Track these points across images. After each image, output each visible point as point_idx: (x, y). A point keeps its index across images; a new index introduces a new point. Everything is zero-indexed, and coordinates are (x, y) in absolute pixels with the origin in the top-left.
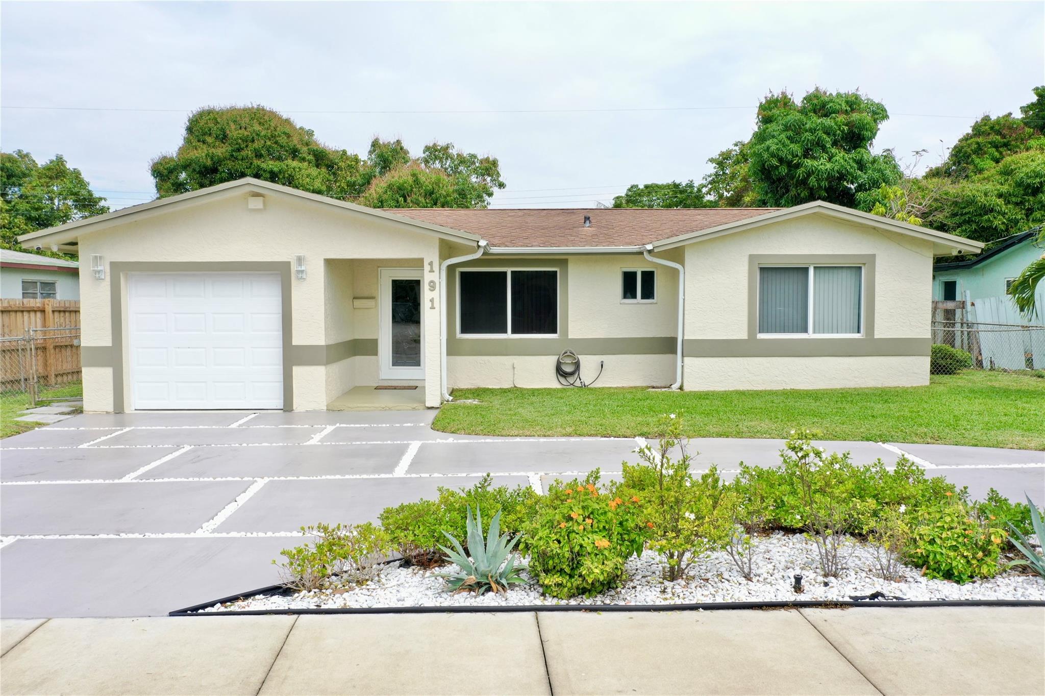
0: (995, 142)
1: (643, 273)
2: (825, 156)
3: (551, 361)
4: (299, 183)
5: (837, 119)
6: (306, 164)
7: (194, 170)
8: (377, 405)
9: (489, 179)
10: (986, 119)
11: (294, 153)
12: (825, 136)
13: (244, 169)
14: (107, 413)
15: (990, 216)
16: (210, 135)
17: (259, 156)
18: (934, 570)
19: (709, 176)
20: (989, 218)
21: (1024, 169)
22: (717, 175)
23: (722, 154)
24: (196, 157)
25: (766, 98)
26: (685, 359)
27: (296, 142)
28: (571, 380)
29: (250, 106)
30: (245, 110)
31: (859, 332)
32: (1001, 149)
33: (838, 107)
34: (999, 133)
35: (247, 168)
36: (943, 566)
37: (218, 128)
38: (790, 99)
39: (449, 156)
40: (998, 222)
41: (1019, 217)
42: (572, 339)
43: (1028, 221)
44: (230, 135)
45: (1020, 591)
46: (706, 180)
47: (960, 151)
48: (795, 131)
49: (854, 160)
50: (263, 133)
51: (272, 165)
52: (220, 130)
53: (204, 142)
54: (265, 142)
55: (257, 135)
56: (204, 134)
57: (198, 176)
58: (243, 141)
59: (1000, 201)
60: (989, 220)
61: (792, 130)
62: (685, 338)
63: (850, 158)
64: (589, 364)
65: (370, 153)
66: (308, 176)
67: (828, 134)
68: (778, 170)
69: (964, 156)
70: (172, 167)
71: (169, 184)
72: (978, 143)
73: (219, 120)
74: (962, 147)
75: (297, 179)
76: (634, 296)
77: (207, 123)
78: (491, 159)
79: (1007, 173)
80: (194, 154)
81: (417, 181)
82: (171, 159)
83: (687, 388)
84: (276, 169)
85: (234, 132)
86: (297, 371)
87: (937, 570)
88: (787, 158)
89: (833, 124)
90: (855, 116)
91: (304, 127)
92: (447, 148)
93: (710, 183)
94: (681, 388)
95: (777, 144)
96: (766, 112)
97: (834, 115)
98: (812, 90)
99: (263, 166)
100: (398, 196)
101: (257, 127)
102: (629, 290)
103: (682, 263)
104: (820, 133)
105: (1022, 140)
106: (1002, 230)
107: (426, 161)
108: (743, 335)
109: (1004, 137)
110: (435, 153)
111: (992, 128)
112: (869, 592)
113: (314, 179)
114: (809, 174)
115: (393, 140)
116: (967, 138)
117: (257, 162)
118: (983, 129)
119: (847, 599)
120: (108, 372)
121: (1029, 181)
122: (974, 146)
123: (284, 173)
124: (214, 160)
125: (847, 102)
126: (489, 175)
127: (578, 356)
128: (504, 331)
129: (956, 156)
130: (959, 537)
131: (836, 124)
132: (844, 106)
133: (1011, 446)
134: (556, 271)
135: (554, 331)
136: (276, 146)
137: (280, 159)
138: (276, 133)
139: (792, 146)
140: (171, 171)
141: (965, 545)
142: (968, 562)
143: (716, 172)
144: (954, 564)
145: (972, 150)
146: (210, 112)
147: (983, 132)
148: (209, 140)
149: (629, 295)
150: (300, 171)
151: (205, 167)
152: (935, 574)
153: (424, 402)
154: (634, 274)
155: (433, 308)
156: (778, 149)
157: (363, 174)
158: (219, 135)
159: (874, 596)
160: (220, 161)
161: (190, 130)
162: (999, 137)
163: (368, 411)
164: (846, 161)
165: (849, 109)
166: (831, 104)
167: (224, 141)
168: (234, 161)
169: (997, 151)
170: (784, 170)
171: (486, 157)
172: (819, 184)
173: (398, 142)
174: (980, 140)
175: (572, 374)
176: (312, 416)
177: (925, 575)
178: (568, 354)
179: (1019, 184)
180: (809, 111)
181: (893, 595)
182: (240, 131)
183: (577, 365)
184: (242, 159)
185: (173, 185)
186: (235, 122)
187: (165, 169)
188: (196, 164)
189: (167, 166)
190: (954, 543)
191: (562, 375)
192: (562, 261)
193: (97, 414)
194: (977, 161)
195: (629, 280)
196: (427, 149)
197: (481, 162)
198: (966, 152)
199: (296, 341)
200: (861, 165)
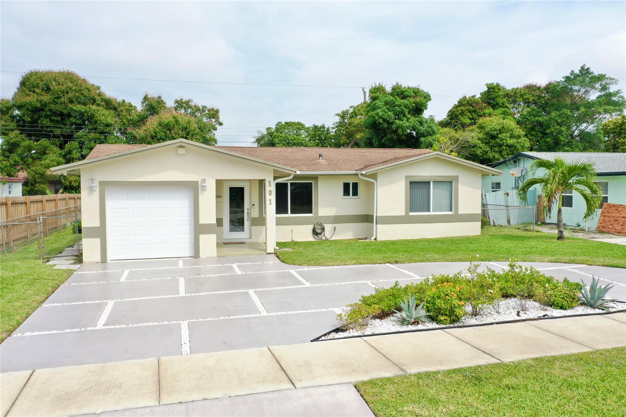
0: (469, 110)
1: (353, 183)
2: (405, 119)
3: (311, 227)
4: (98, 119)
5: (410, 100)
6: (101, 108)
7: (28, 109)
8: (243, 253)
9: (213, 120)
10: (465, 97)
11: (94, 101)
12: (405, 109)
13: (62, 110)
14: (97, 262)
15: (475, 149)
16: (38, 87)
17: (71, 102)
18: (556, 306)
19: (336, 123)
20: (474, 150)
21: (489, 126)
22: (340, 122)
23: (343, 112)
24: (30, 101)
25: (372, 86)
26: (378, 225)
27: (94, 94)
28: (320, 236)
29: (63, 71)
30: (60, 73)
31: (451, 211)
32: (472, 113)
33: (410, 94)
34: (471, 105)
35: (64, 109)
36: (560, 305)
37: (43, 84)
38: (384, 88)
39: (190, 107)
40: (479, 152)
41: (488, 150)
42: (320, 216)
43: (492, 151)
44: (52, 88)
45: (585, 311)
46: (335, 125)
47: (453, 113)
48: (390, 105)
49: (418, 121)
50: (74, 88)
51: (80, 107)
52: (45, 85)
53: (34, 92)
54: (75, 94)
55: (70, 89)
56: (34, 87)
57: (30, 113)
58: (61, 92)
59: (479, 142)
60: (474, 151)
61: (389, 105)
62: (378, 215)
63: (416, 120)
64: (328, 228)
65: (143, 103)
66: (103, 115)
67: (406, 108)
68: (382, 125)
69: (455, 116)
70: (10, 106)
71: (7, 117)
72: (462, 110)
73: (43, 78)
74: (454, 112)
75: (97, 117)
76: (349, 195)
77: (35, 80)
78: (215, 109)
79: (481, 127)
80: (27, 99)
81: (177, 121)
82: (8, 102)
83: (378, 239)
84: (83, 110)
85: (54, 86)
86: (202, 237)
87: (558, 306)
88: (387, 119)
89: (408, 103)
90: (418, 99)
91: (94, 84)
92: (189, 101)
93: (337, 127)
94: (375, 239)
95: (382, 112)
96: (373, 94)
97: (408, 98)
98: (395, 84)
99: (74, 108)
100: (165, 130)
101: (70, 85)
102: (346, 192)
103: (376, 180)
104: (403, 108)
105: (482, 109)
106: (480, 156)
107: (176, 109)
108: (403, 213)
109: (473, 108)
110: (181, 104)
111: (468, 103)
112: (542, 315)
113: (106, 117)
114: (398, 128)
115: (156, 96)
116: (456, 107)
117: (70, 106)
118: (464, 102)
119: (536, 317)
120: (97, 241)
121: (492, 132)
122: (460, 111)
123: (88, 113)
124: (42, 103)
125: (413, 92)
126: (214, 118)
127: (324, 225)
128: (287, 213)
129: (451, 115)
130: (564, 294)
131: (410, 103)
132: (413, 94)
133: (537, 261)
134: (312, 183)
135: (311, 212)
136: (82, 96)
137: (85, 104)
138: (82, 89)
139: (390, 113)
140: (9, 109)
141: (566, 296)
142: (568, 302)
143: (340, 121)
144: (564, 303)
145: (459, 113)
146: (36, 73)
147: (464, 104)
148: (37, 90)
149: (346, 194)
150: (98, 112)
151: (36, 107)
152: (557, 307)
153: (266, 250)
154: (349, 184)
155: (270, 204)
156: (383, 115)
157: (139, 115)
158: (44, 88)
159: (544, 316)
160: (45, 105)
161: (23, 84)
162: (471, 108)
163: (238, 256)
164: (415, 121)
165: (415, 95)
166: (407, 93)
167: (47, 92)
168: (55, 105)
169: (471, 114)
170: (385, 125)
171: (212, 107)
172: (403, 133)
173: (160, 97)
174: (462, 108)
175: (320, 234)
176: (209, 260)
177: (554, 308)
178: (319, 224)
179: (487, 134)
180: (395, 95)
181: (551, 315)
182: (59, 87)
183: (323, 229)
184: (61, 104)
185: (10, 117)
186: (55, 80)
187: (5, 107)
188: (30, 106)
189: (6, 105)
190: (563, 296)
191: (316, 234)
192: (315, 178)
193: (91, 263)
194: (462, 119)
195: (346, 186)
196: (177, 102)
197: (209, 110)
198: (456, 114)
199: (201, 222)
200: (421, 123)
